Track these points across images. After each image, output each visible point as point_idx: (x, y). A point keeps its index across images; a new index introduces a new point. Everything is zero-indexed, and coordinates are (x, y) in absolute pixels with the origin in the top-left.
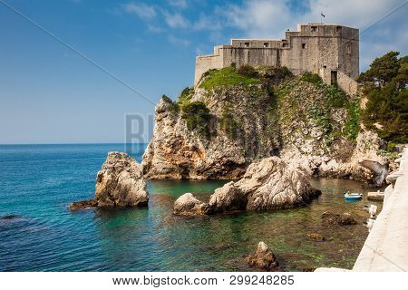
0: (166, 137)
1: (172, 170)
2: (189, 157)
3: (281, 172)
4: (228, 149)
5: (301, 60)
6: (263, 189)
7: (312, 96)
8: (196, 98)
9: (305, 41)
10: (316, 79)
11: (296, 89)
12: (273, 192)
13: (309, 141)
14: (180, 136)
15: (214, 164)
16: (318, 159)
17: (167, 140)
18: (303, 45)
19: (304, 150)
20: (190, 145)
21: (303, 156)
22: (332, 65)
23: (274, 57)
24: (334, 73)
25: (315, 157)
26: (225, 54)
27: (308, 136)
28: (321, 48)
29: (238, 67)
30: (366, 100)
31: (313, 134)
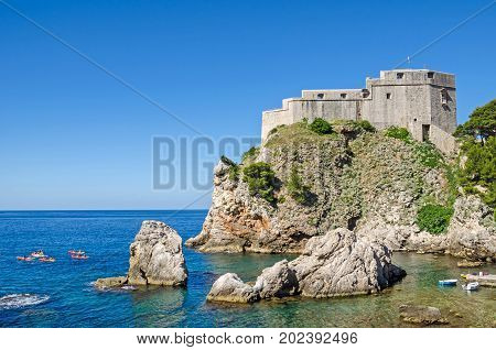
0: (225, 204)
1: (232, 241)
2: (251, 226)
3: (350, 247)
4: (295, 218)
5: (385, 113)
6: (325, 269)
7: (399, 154)
8: (261, 159)
9: (389, 90)
10: (404, 135)
11: (380, 146)
12: (339, 274)
13: (396, 208)
14: (240, 202)
15: (279, 235)
16: (406, 230)
17: (227, 207)
18: (388, 95)
19: (390, 219)
20: (252, 213)
21: (388, 226)
22: (424, 117)
23: (354, 109)
24: (426, 127)
25: (402, 227)
26: (295, 108)
27: (393, 203)
28: (410, 98)
29: (310, 122)
30: (466, 158)
31: (401, 199)
